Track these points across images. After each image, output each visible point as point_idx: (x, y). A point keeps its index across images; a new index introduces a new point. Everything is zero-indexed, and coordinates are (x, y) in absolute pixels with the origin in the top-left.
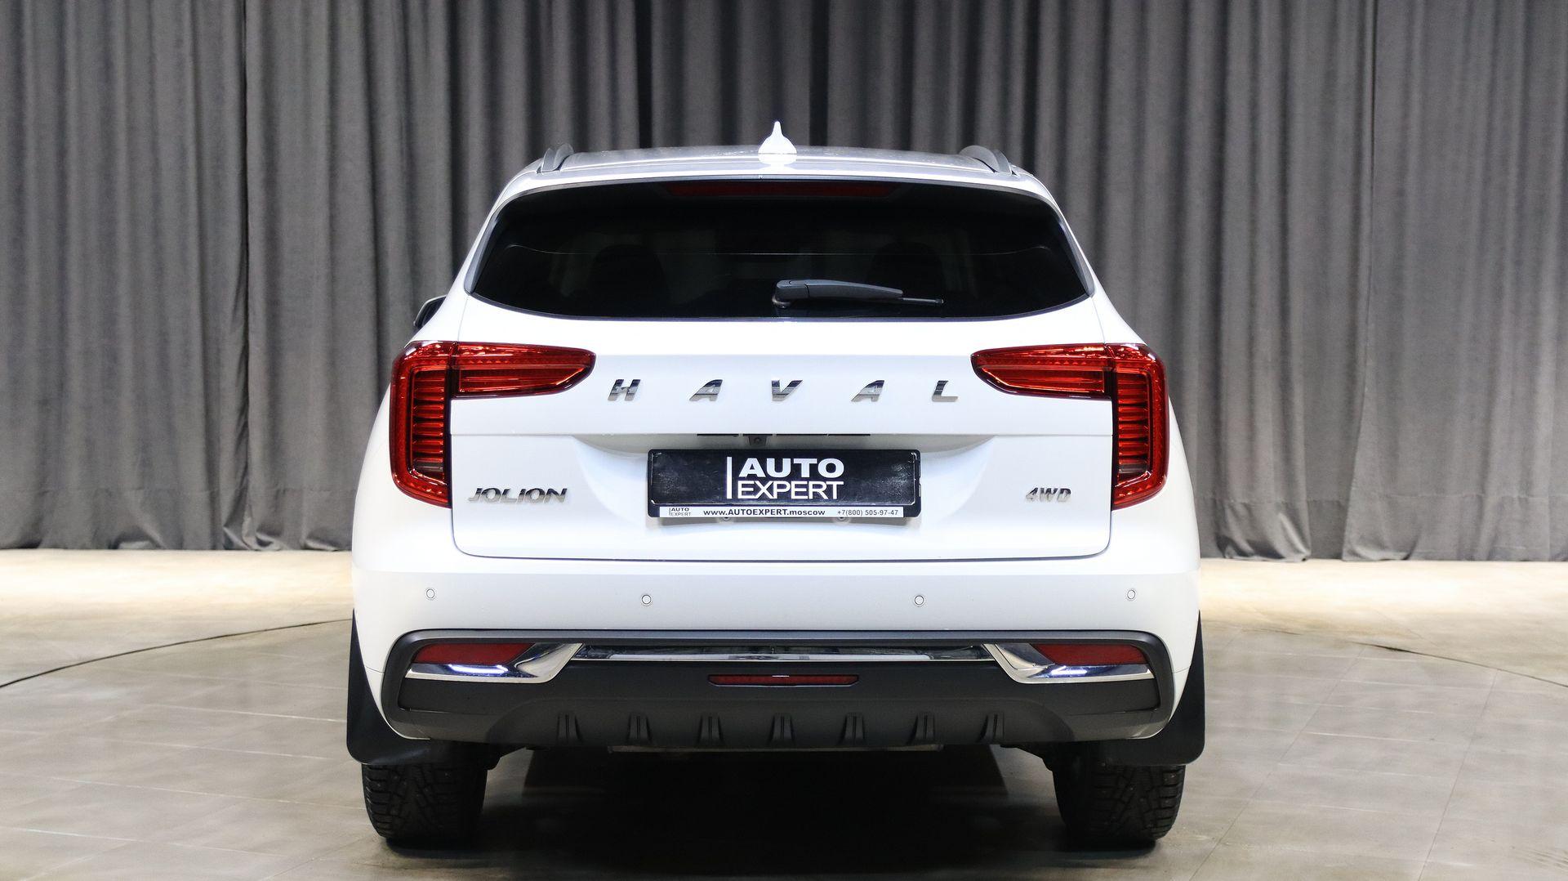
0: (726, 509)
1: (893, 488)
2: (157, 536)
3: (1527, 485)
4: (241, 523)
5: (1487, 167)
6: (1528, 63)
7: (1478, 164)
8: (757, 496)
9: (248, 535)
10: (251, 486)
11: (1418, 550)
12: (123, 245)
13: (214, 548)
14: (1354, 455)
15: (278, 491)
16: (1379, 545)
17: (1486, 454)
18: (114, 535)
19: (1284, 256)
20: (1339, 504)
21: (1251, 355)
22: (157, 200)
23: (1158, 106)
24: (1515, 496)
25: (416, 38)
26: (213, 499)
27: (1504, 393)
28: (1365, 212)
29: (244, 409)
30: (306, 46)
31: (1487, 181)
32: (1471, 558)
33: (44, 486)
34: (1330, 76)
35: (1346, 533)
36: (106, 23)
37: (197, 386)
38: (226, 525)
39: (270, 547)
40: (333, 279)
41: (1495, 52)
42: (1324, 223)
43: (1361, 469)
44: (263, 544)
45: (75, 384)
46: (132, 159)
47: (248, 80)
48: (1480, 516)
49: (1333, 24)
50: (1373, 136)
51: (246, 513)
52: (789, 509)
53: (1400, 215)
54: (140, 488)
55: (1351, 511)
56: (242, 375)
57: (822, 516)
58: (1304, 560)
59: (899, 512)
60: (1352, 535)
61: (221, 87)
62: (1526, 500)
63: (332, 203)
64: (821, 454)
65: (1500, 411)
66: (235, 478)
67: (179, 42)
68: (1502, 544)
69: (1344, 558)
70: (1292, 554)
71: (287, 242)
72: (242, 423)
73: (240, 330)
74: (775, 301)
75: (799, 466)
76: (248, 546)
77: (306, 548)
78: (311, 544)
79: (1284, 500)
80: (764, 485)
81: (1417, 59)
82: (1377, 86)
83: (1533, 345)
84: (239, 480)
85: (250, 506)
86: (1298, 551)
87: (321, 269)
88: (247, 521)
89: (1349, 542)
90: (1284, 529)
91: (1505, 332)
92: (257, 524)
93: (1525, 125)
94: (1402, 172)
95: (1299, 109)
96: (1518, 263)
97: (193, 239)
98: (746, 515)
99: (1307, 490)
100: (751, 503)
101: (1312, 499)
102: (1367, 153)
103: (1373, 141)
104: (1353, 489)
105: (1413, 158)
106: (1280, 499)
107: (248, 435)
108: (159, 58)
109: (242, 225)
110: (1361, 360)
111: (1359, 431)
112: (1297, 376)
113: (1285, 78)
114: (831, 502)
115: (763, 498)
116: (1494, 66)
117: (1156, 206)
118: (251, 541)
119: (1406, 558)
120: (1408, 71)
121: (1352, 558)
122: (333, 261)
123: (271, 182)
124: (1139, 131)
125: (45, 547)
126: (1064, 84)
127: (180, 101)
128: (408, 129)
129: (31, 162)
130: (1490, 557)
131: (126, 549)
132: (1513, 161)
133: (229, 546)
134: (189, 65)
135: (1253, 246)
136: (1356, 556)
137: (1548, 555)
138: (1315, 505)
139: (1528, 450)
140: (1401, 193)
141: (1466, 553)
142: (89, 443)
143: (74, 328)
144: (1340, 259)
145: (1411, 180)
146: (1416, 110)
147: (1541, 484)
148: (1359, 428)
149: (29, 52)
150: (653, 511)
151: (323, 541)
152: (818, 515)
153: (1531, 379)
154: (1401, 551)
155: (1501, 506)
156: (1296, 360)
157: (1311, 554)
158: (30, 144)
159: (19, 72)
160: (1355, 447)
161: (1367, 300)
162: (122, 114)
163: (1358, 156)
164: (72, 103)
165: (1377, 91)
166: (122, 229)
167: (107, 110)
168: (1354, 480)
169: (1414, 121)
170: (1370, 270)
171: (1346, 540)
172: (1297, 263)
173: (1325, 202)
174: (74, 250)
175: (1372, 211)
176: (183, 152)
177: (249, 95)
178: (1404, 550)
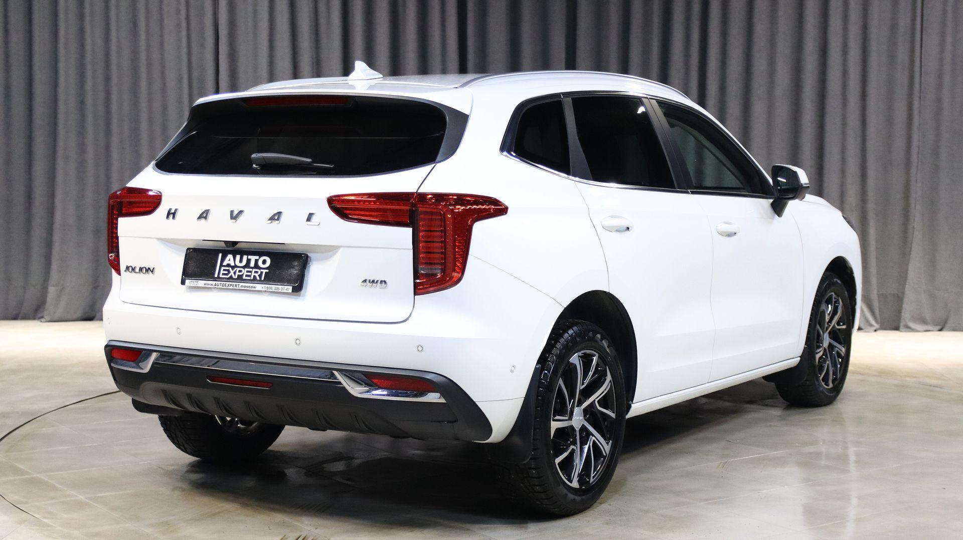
0: (214, 283)
1: (290, 275)
8: (228, 277)
11: (948, 325)
12: (144, 136)
14: (907, 265)
16: (924, 322)
19: (864, 140)
20: (898, 296)
21: (842, 202)
22: (165, 108)
23: (784, 48)
25: (322, 8)
28: (916, 112)
30: (255, 12)
33: (96, 282)
34: (894, 28)
35: (903, 314)
42: (889, 120)
43: (912, 274)
46: (150, 83)
47: (220, 34)
50: (921, 64)
52: (241, 284)
53: (938, 113)
55: (906, 300)
57: (254, 289)
58: (875, 331)
59: (290, 289)
60: (906, 315)
61: (204, 38)
64: (260, 254)
67: (178, 11)
69: (901, 330)
70: (869, 327)
74: (254, 165)
75: (250, 260)
80: (232, 270)
81: (950, 16)
82: (924, 33)
86: (871, 325)
89: (904, 320)
90: (863, 312)
94: (940, 86)
95: (874, 48)
98: (222, 287)
99: (878, 286)
100: (225, 280)
101: (881, 293)
102: (917, 75)
103: (921, 68)
104: (907, 286)
105: (947, 78)
108: (166, 21)
110: (912, 206)
111: (911, 250)
112: (871, 216)
113: (865, 28)
114: (261, 282)
115: (231, 277)
117: (783, 109)
119: (941, 330)
120: (944, 24)
121: (906, 330)
124: (772, 62)
125: (97, 320)
126: (724, 33)
127: (179, 47)
129: (89, 85)
134: (184, 25)
135: (844, 134)
136: (909, 329)
138: (883, 297)
140: (939, 100)
144: (899, 143)
145: (946, 92)
146: (949, 47)
148: (911, 248)
149: (88, 18)
150: (183, 283)
152: (253, 289)
154: (936, 325)
156: (871, 207)
157: (881, 326)
158: (89, 73)
159: (81, 31)
160: (908, 261)
161: (917, 167)
162: (143, 56)
163: (911, 77)
164: (114, 48)
165: (924, 36)
166: (144, 125)
167: (135, 53)
168: (908, 281)
169: (948, 56)
170: (919, 148)
171: (902, 319)
172: (873, 144)
173: (890, 108)
174: (115, 140)
175: (920, 112)
176: (180, 80)
177: (220, 44)
178: (939, 325)
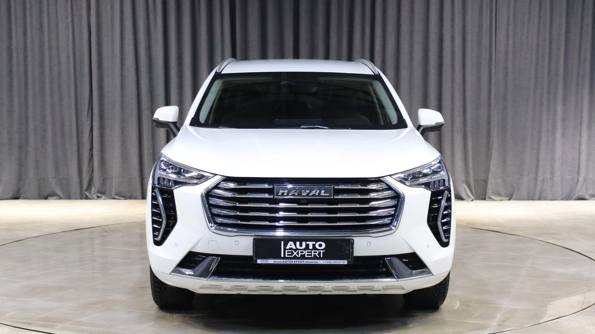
2: (61, 194)
3: (553, 173)
4: (91, 189)
5: (537, 59)
6: (551, 21)
7: (534, 58)
9: (93, 194)
10: (94, 176)
11: (514, 197)
12: (48, 90)
13: (81, 199)
14: (490, 163)
15: (104, 178)
16: (499, 195)
17: (538, 161)
18: (46, 195)
19: (464, 91)
20: (485, 180)
21: (452, 127)
22: (60, 74)
23: (418, 38)
24: (548, 177)
25: (151, 16)
26: (81, 182)
27: (544, 140)
28: (493, 74)
29: (91, 149)
30: (112, 19)
31: (537, 64)
32: (533, 200)
33: (21, 177)
34: (480, 26)
35: (487, 191)
36: (41, 12)
37: (75, 140)
38: (86, 191)
39: (101, 198)
40: (123, 102)
41: (540, 17)
42: (479, 79)
43: (492, 167)
44: (99, 197)
45: (31, 140)
46: (51, 60)
47: (92, 31)
48: (536, 184)
49: (481, 8)
50: (496, 47)
51: (93, 186)
53: (506, 75)
54: (55, 178)
55: (489, 183)
56: (91, 137)
58: (472, 200)
60: (489, 191)
61: (82, 34)
62: (552, 178)
63: (122, 75)
65: (543, 146)
66: (89, 174)
67: (67, 18)
68: (544, 194)
69: (487, 200)
70: (468, 198)
71: (106, 89)
72: (91, 154)
73: (90, 121)
76: (94, 198)
77: (114, 199)
78: (116, 197)
79: (465, 179)
81: (511, 20)
82: (497, 30)
83: (554, 122)
84: (90, 174)
85: (94, 184)
86: (470, 197)
87: (118, 99)
88: (93, 189)
90: (465, 189)
91: (544, 118)
92: (96, 190)
93: (550, 43)
94: (507, 60)
95: (469, 37)
96: (549, 93)
97: (72, 88)
99: (473, 175)
101: (475, 179)
102: (494, 54)
103: (496, 50)
104: (490, 175)
105: (510, 55)
106: (463, 179)
107: (93, 159)
108: (60, 23)
109: (90, 83)
110: (492, 128)
111: (491, 154)
112: (469, 134)
113: (464, 27)
116: (539, 22)
117: (418, 73)
118: (95, 196)
119: (509, 200)
120: (508, 24)
121: (490, 200)
122: (122, 96)
123: (100, 68)
124: (411, 47)
125: (21, 199)
126: (384, 31)
127: (67, 39)
128: (149, 48)
129: (15, 61)
130: (539, 199)
131: (50, 199)
132: (547, 56)
133: (87, 198)
134: (70, 26)
135: (453, 88)
136: (491, 199)
137: (560, 198)
138: (476, 181)
139: (553, 160)
140: (506, 68)
141: (531, 197)
142: (37, 161)
143: (31, 121)
144: (485, 92)
145: (510, 64)
146: (511, 38)
147: (558, 174)
148: (492, 153)
151: (120, 196)
153: (554, 135)
154: (507, 197)
155: (543, 181)
156: (469, 129)
157: (475, 198)
158: (14, 55)
159: (10, 29)
160: (490, 160)
161: (494, 107)
162: (46, 44)
163: (491, 55)
164: (29, 40)
165: (497, 31)
166: (48, 85)
167: (42, 42)
168: (490, 172)
169: (511, 42)
170: (495, 96)
171: (487, 193)
172: (469, 94)
173: (479, 72)
174: (30, 93)
175: (495, 75)
176: (68, 57)
177: (92, 36)
178: (508, 197)
